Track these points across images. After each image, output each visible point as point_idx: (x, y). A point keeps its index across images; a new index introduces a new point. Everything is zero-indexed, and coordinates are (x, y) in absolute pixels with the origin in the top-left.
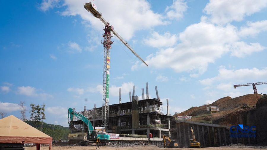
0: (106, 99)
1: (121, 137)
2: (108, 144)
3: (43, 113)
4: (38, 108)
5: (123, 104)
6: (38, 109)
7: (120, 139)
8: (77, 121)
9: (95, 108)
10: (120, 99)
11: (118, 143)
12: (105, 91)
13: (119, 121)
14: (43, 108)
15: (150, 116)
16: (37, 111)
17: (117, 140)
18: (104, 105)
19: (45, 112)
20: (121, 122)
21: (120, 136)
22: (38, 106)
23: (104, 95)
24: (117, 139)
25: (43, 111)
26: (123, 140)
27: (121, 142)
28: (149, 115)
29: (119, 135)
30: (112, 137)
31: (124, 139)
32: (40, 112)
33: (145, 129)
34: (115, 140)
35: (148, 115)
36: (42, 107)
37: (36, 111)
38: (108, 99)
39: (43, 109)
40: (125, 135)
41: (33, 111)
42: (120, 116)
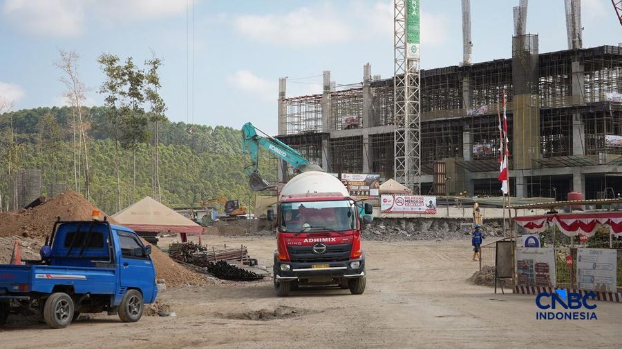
0: (409, 46)
1: (445, 205)
2: (378, 232)
3: (153, 96)
4: (131, 74)
5: (477, 66)
6: (131, 79)
7: (441, 213)
8: (297, 136)
9: (367, 81)
10: (468, 45)
11: (432, 226)
12: (403, 12)
13: (467, 138)
14: (153, 71)
15: (584, 121)
16: (129, 85)
17: (427, 216)
18: (400, 72)
19: (161, 93)
20: (472, 144)
21: (440, 202)
22: (130, 66)
23: (400, 27)
24: (425, 213)
25: (152, 86)
26: (451, 216)
27: (446, 225)
28: (583, 116)
29: (434, 199)
30: (409, 208)
31: (455, 212)
32: (142, 92)
33: (565, 171)
34: (420, 218)
35: (578, 115)
36: (146, 71)
37: (126, 88)
38: (417, 45)
39: (154, 80)
40: (459, 200)
41: (112, 88)
42: (469, 119)
